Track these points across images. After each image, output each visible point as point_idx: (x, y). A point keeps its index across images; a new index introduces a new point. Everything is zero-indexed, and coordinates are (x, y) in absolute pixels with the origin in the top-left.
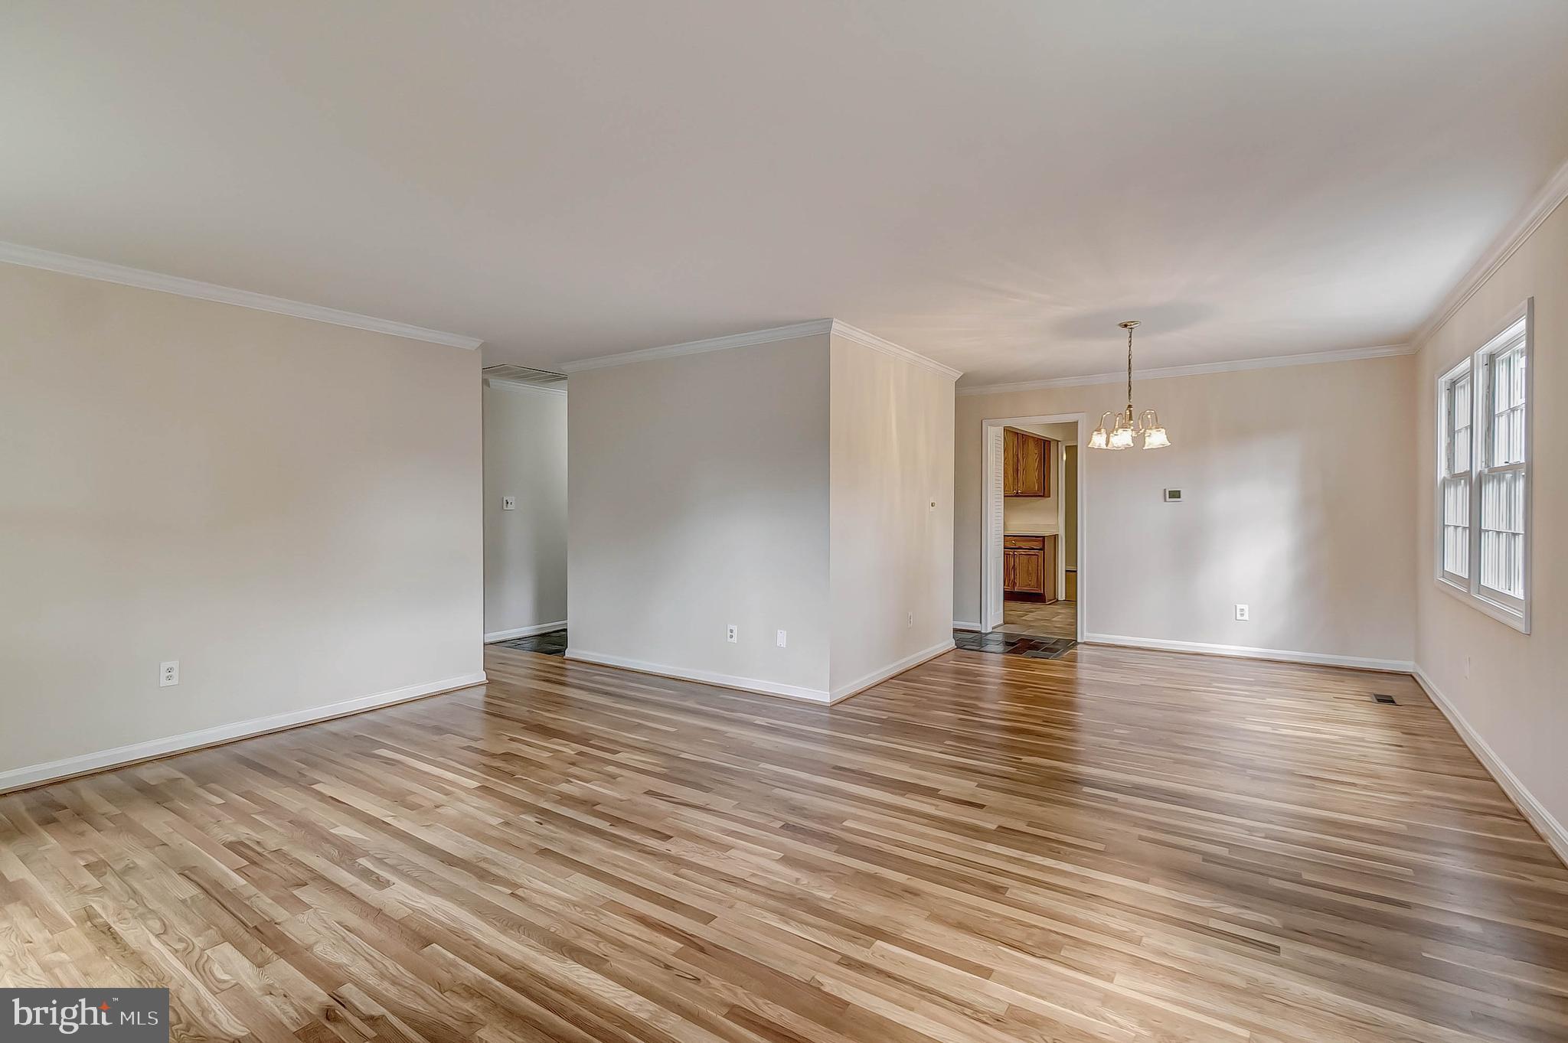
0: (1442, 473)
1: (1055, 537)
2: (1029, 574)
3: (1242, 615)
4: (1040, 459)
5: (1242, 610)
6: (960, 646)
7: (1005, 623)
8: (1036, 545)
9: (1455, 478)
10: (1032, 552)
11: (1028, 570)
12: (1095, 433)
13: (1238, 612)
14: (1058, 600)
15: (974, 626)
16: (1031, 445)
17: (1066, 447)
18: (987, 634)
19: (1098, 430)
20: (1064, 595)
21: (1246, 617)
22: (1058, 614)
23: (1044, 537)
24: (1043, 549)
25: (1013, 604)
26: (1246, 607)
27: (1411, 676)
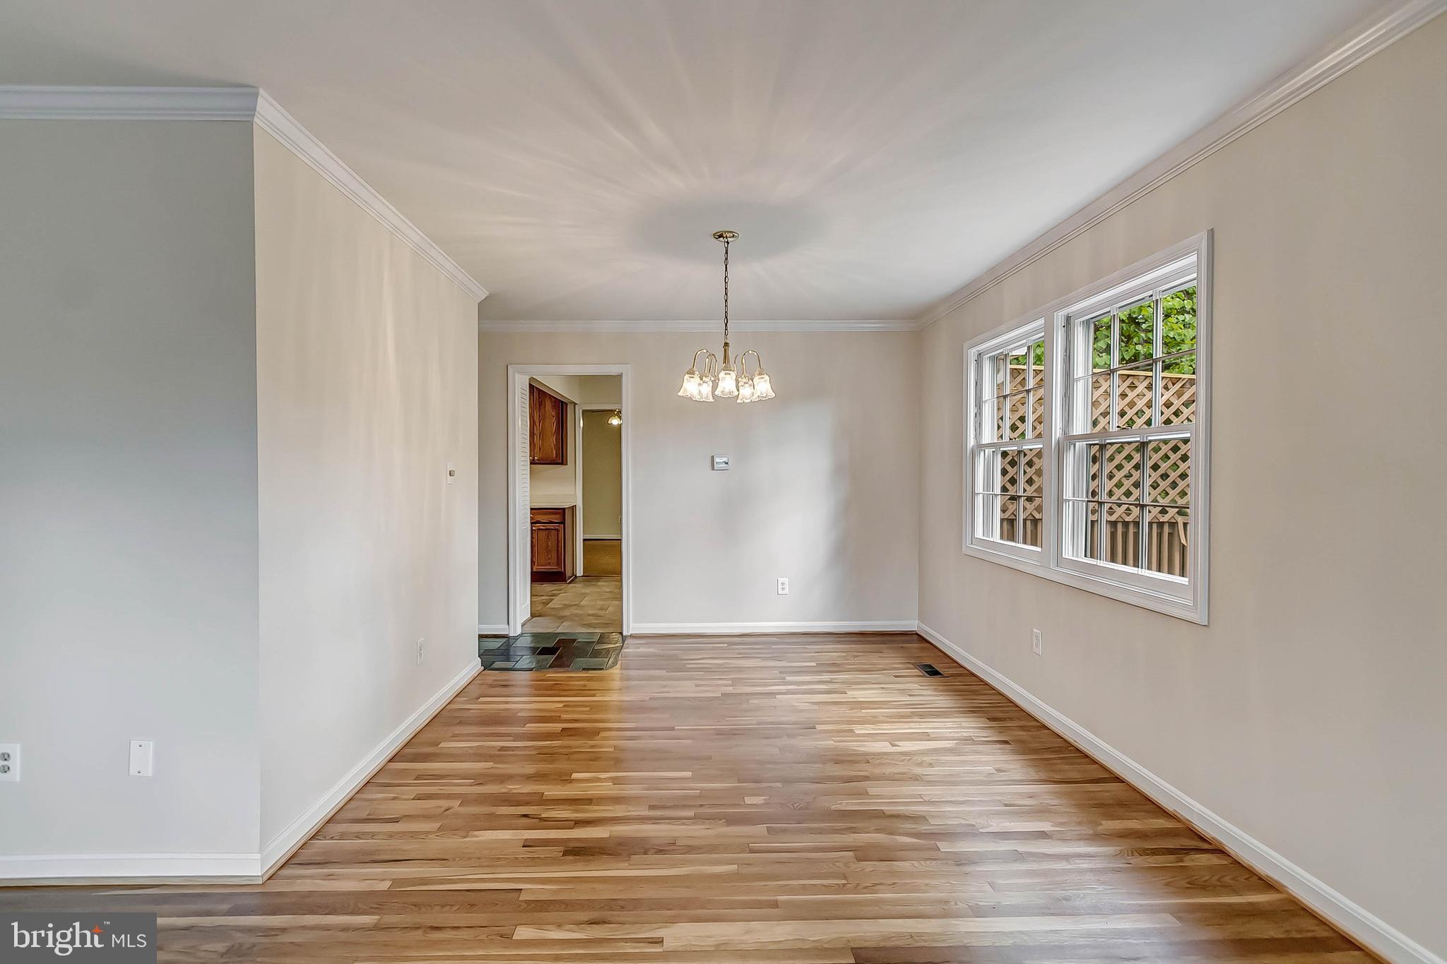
0: (971, 442)
1: (573, 508)
2: (548, 551)
3: (783, 589)
4: (559, 422)
5: (783, 584)
6: (487, 666)
7: (533, 615)
8: (555, 518)
9: (980, 447)
10: (551, 526)
11: (548, 547)
12: (687, 377)
13: (780, 587)
14: (576, 577)
15: (500, 629)
16: (548, 405)
17: (583, 411)
18: (516, 638)
19: (691, 373)
20: (582, 571)
21: (786, 591)
22: (584, 595)
23: (564, 509)
24: (563, 522)
25: (539, 587)
26: (786, 580)
27: (917, 634)
